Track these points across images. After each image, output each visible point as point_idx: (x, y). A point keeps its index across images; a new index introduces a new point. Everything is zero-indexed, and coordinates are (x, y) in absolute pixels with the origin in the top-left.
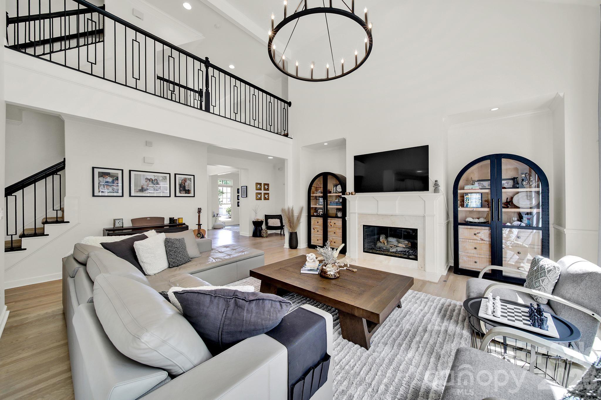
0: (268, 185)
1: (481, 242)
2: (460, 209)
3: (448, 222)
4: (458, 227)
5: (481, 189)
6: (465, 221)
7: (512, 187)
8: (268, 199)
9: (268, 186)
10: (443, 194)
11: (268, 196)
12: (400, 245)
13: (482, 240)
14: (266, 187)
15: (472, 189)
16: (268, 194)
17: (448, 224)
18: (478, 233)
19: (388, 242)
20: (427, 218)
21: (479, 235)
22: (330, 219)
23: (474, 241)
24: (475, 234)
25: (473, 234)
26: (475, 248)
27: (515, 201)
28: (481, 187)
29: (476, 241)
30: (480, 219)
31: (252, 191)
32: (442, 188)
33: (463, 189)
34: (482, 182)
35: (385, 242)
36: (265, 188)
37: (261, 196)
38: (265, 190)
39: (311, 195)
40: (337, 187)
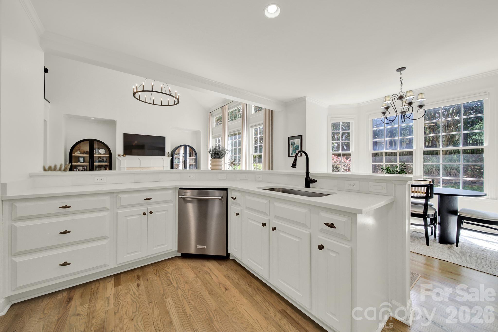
15: (178, 156)
20: (165, 168)
39: (73, 155)
40: (100, 150)
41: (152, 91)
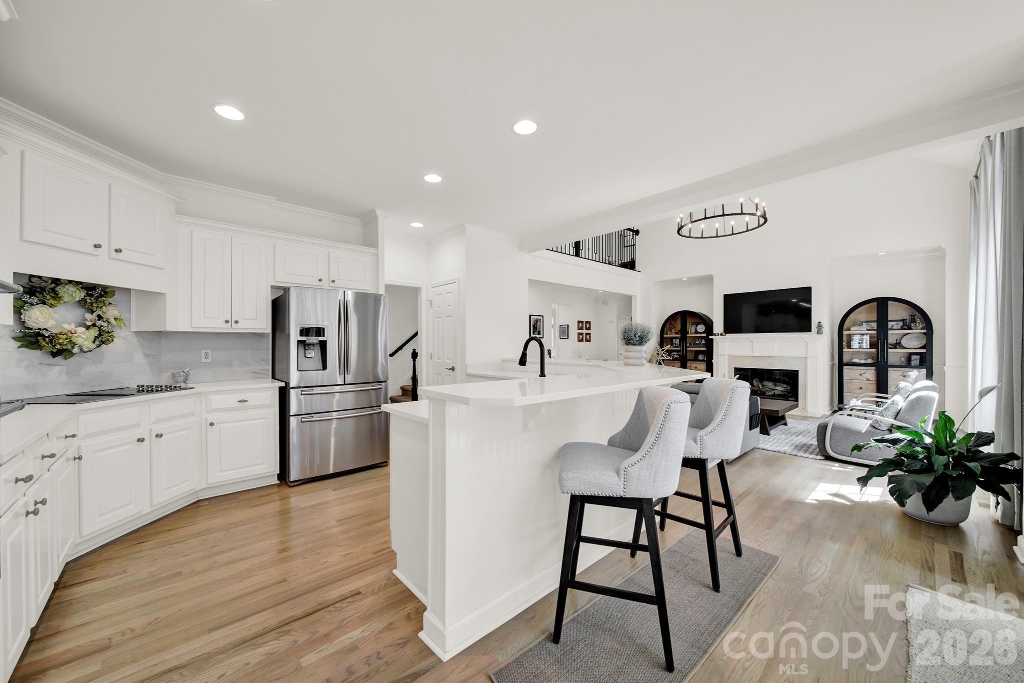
0: (589, 323)
1: (867, 382)
2: (845, 350)
3: (833, 364)
4: (843, 368)
5: (868, 330)
6: (851, 362)
7: (900, 328)
8: (590, 341)
9: (590, 325)
10: (827, 335)
11: (590, 337)
12: (777, 388)
13: (868, 380)
14: (588, 326)
15: (859, 330)
16: (589, 334)
17: (833, 366)
18: (863, 373)
19: (763, 386)
20: (809, 360)
21: (865, 375)
22: (690, 362)
23: (859, 381)
24: (861, 375)
25: (859, 375)
26: (861, 388)
27: (903, 342)
28: (869, 328)
29: (862, 381)
30: (867, 360)
31: (574, 331)
32: (826, 329)
33: (849, 330)
34: (870, 323)
35: (760, 385)
36: (586, 326)
37: (583, 337)
38: (587, 329)
39: (665, 336)
40: (698, 327)
41: (723, 215)
